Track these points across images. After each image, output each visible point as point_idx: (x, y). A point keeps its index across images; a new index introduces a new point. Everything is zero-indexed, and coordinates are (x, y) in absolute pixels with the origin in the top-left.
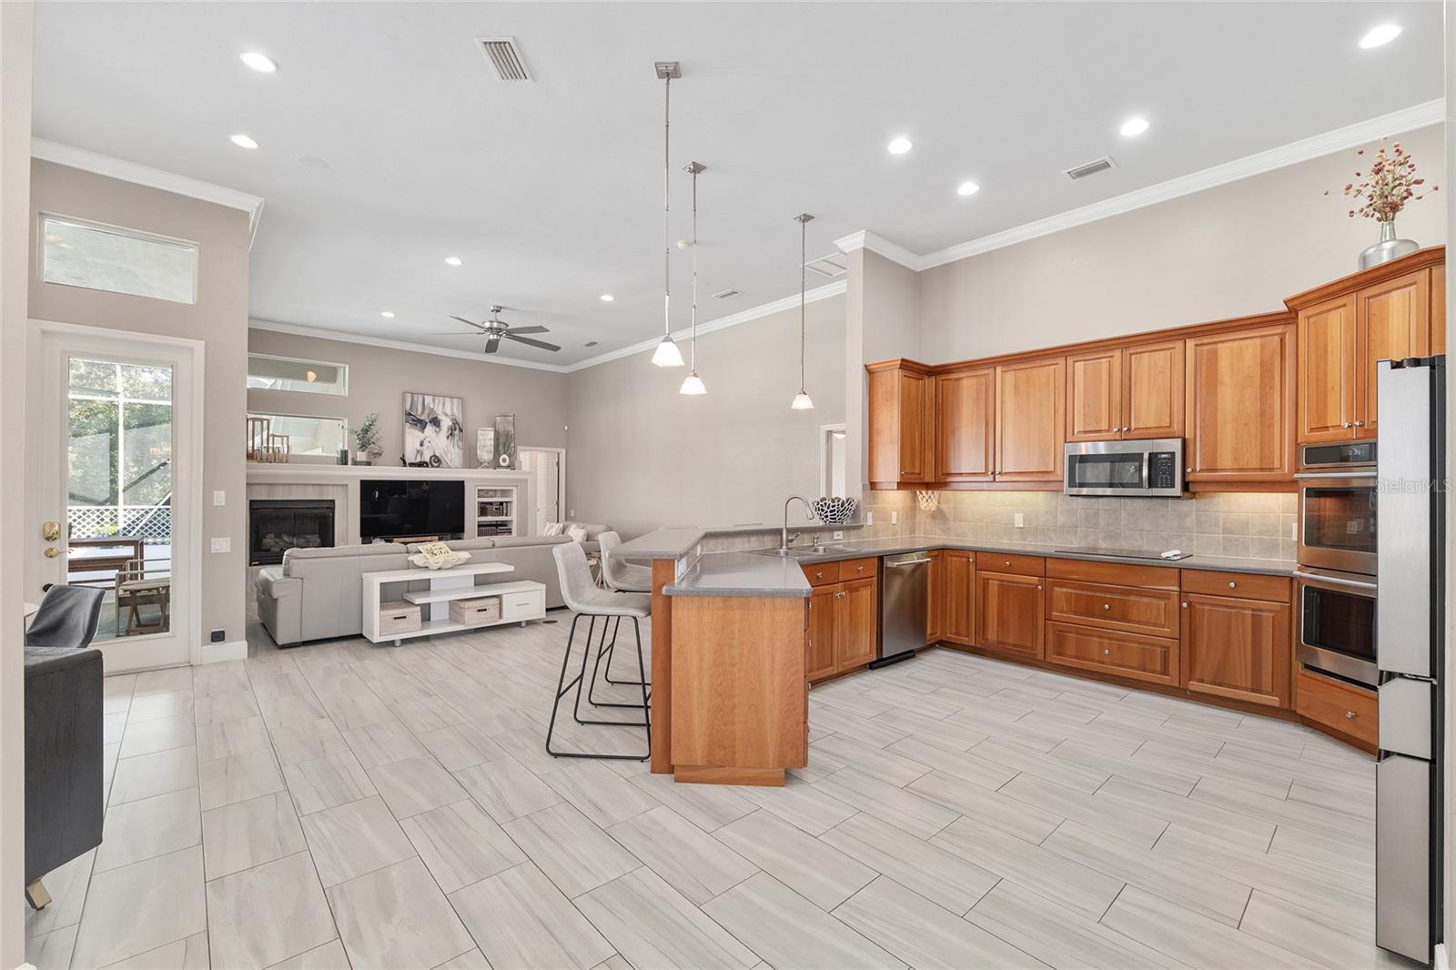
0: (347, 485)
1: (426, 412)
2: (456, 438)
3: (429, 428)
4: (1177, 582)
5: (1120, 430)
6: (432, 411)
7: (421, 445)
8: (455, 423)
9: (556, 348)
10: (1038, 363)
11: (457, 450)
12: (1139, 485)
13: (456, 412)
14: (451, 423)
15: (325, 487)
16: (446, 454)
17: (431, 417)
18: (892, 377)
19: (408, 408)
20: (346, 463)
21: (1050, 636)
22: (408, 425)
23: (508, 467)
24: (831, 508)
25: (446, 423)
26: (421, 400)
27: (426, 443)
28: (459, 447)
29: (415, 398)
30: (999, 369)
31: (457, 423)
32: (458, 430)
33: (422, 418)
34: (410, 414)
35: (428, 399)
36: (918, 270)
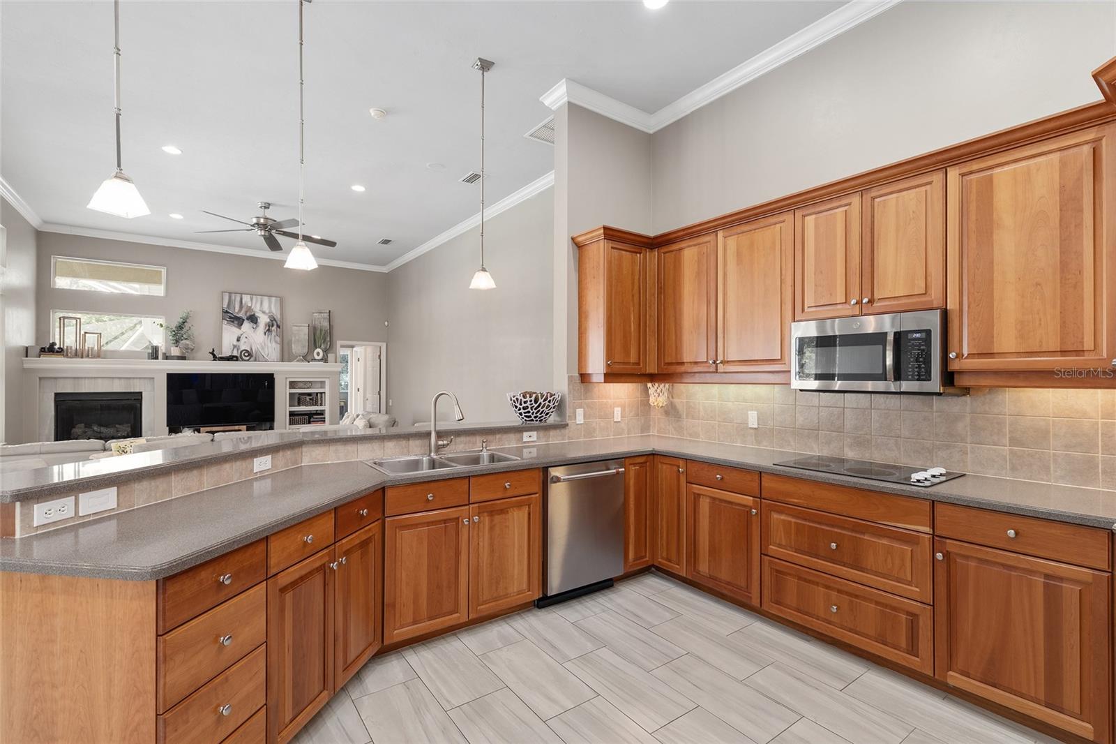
0: (153, 378)
1: (244, 310)
2: (274, 333)
3: (247, 326)
4: (927, 519)
5: (859, 302)
6: (249, 308)
7: (238, 340)
8: (273, 319)
9: (332, 244)
10: (762, 222)
11: (274, 344)
12: (883, 377)
13: (273, 310)
14: (268, 320)
15: (131, 381)
16: (263, 349)
17: (248, 314)
18: (599, 248)
19: (225, 306)
20: (157, 358)
21: (766, 577)
22: (225, 322)
23: (321, 360)
24: (524, 405)
25: (263, 320)
26: (238, 299)
27: (243, 340)
28: (276, 342)
29: (233, 298)
30: (720, 234)
31: (275, 320)
32: (275, 326)
33: (240, 315)
34: (227, 312)
35: (246, 299)
36: (651, 132)
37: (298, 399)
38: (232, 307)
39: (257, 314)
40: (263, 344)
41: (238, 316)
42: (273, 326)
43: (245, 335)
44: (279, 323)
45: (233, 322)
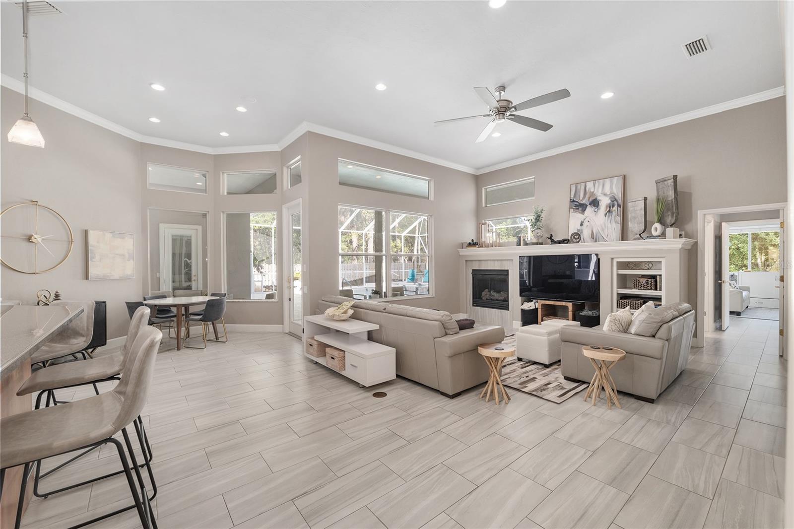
0: (512, 260)
1: (587, 196)
2: (614, 214)
3: (590, 210)
6: (592, 194)
7: (581, 225)
8: (614, 199)
11: (614, 225)
13: (615, 190)
14: (609, 201)
15: (503, 262)
16: (603, 230)
17: (591, 200)
19: (572, 196)
20: (520, 245)
22: (572, 210)
23: (658, 237)
25: (605, 201)
26: (583, 187)
27: (586, 223)
28: (616, 222)
29: (579, 187)
31: (616, 200)
32: (616, 206)
33: (584, 202)
34: (574, 201)
35: (590, 185)
37: (623, 281)
38: (577, 196)
39: (599, 198)
40: (603, 226)
41: (582, 202)
42: (613, 206)
43: (587, 220)
44: (620, 202)
45: (578, 208)
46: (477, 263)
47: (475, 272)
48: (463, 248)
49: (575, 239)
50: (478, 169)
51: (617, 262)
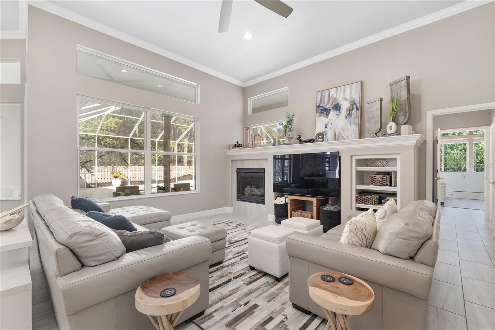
0: (268, 159)
1: (331, 101)
2: (353, 116)
3: (332, 113)
6: (335, 99)
7: (326, 127)
8: (353, 103)
11: (353, 126)
13: (354, 95)
14: (349, 105)
15: (261, 161)
16: (344, 131)
17: (334, 105)
19: (318, 102)
22: (318, 114)
23: (393, 134)
25: (345, 106)
26: (327, 94)
27: (329, 126)
28: (355, 124)
29: (324, 94)
31: (355, 104)
32: (355, 109)
33: (328, 107)
34: (320, 106)
35: (333, 91)
37: (361, 177)
38: (322, 101)
39: (340, 103)
40: (344, 128)
41: (326, 107)
42: (353, 109)
43: (331, 122)
44: (358, 105)
45: (323, 113)
46: (240, 162)
47: (239, 171)
48: (229, 149)
49: (320, 138)
50: (245, 81)
51: (356, 160)
